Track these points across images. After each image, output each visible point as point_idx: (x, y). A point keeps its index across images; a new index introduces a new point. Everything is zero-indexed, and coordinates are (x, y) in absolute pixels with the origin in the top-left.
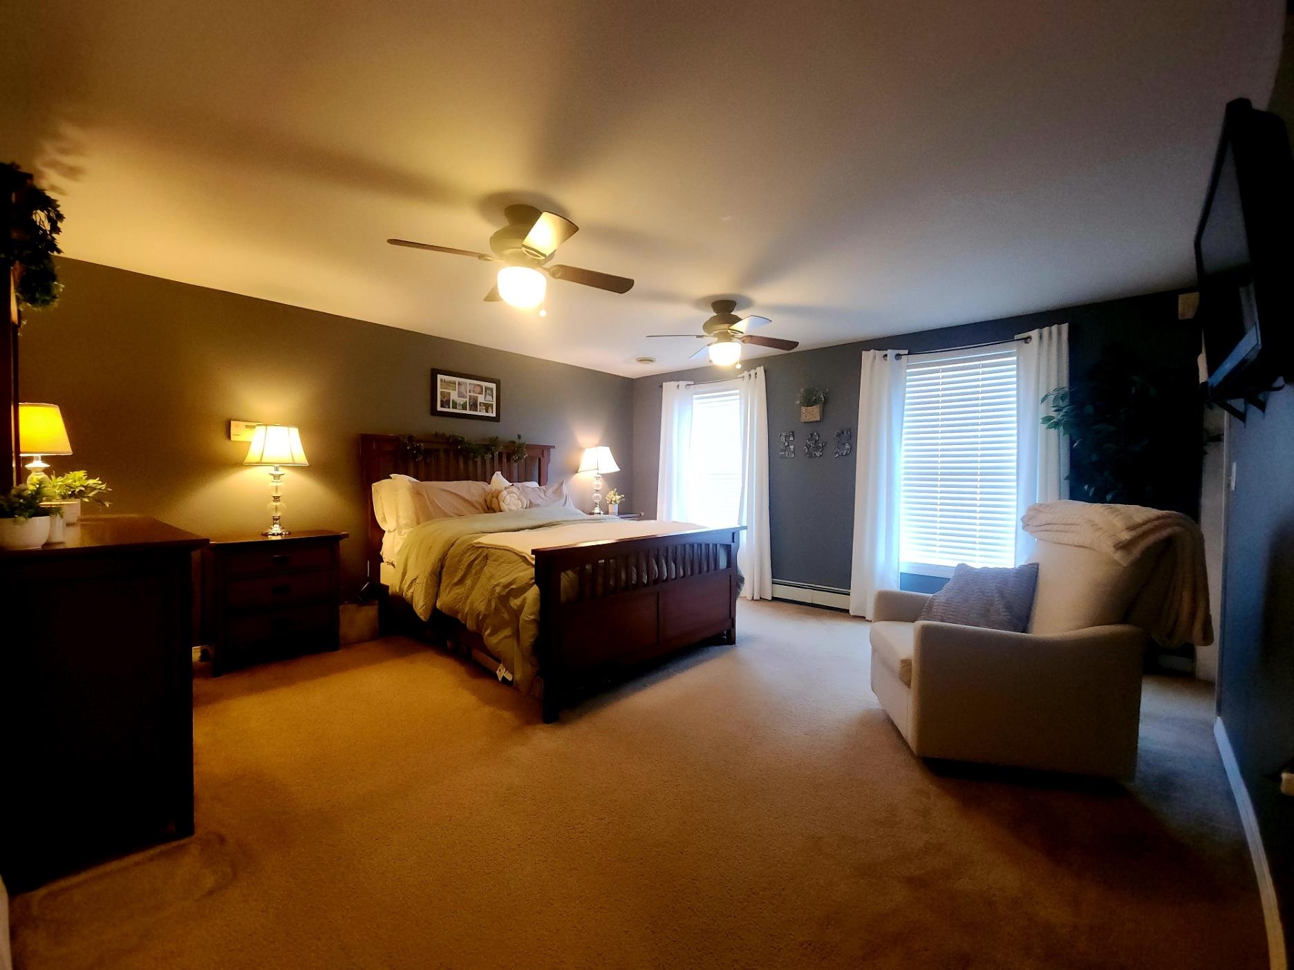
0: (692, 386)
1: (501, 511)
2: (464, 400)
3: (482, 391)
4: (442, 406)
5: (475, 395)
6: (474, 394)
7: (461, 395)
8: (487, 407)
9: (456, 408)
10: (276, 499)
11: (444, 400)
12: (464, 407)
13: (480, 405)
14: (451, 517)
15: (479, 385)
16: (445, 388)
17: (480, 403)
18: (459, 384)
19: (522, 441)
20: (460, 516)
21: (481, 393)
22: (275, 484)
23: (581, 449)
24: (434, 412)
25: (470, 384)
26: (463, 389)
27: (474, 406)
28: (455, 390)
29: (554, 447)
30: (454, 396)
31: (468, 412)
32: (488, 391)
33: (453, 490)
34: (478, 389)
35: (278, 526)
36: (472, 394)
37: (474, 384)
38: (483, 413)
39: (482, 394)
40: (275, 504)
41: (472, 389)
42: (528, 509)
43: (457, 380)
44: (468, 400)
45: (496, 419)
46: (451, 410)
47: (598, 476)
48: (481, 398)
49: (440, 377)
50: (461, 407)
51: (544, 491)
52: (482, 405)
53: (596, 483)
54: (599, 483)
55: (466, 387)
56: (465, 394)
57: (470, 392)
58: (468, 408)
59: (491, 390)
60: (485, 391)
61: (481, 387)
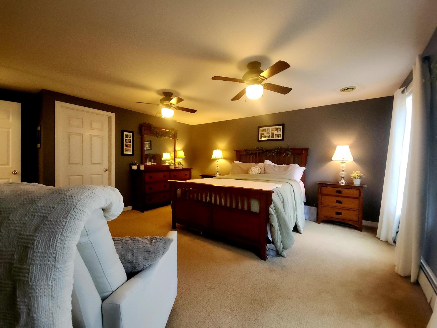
2: (269, 134)
4: (261, 138)
5: (273, 132)
8: (278, 135)
9: (266, 138)
10: (218, 167)
11: (262, 136)
16: (262, 132)
19: (289, 147)
20: (238, 174)
21: (276, 130)
22: (217, 163)
24: (259, 140)
25: (271, 128)
26: (268, 131)
27: (273, 135)
28: (266, 132)
29: (309, 148)
30: (265, 134)
31: (270, 138)
32: (279, 129)
33: (241, 166)
34: (274, 130)
35: (218, 173)
36: (272, 132)
37: (273, 128)
38: (277, 138)
41: (272, 130)
42: (261, 174)
43: (266, 128)
45: (282, 140)
46: (264, 139)
47: (343, 162)
48: (276, 133)
49: (260, 128)
50: (268, 137)
51: (280, 168)
52: (276, 135)
53: (342, 166)
54: (344, 166)
55: (270, 130)
56: (269, 132)
57: (271, 131)
58: (270, 137)
59: (280, 128)
60: (278, 130)
61: (276, 128)
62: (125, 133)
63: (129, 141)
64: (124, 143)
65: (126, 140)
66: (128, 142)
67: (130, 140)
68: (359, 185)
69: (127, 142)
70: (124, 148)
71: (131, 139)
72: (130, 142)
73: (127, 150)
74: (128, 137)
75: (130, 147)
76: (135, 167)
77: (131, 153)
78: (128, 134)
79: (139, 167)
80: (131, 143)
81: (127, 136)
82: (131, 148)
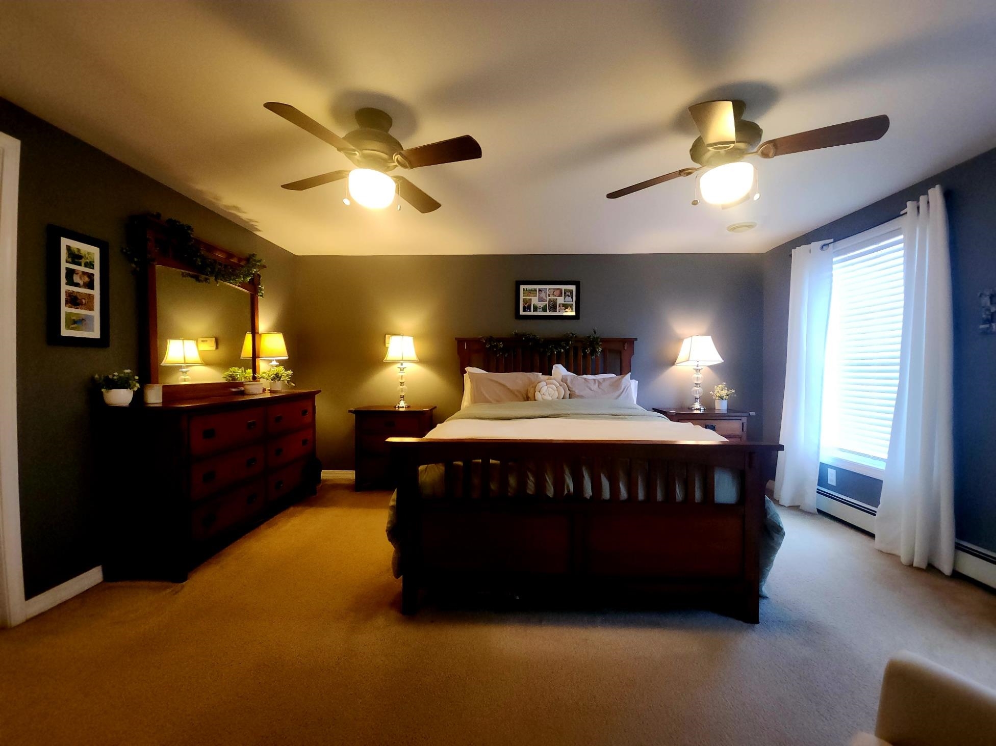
0: (831, 245)
1: (535, 400)
3: (562, 293)
4: (524, 310)
6: (554, 298)
7: (541, 300)
8: (567, 307)
9: (537, 311)
10: (402, 384)
11: (526, 306)
12: (544, 310)
13: (559, 306)
14: (491, 402)
15: (558, 289)
16: (527, 296)
17: (560, 304)
18: (540, 290)
19: (597, 335)
20: (498, 401)
21: (560, 295)
22: (401, 374)
23: (680, 340)
24: (518, 316)
25: (549, 289)
28: (536, 296)
29: (636, 339)
30: (535, 301)
31: (548, 313)
32: (567, 293)
33: (502, 382)
34: (558, 292)
35: (403, 401)
36: (552, 297)
37: (554, 289)
38: (563, 313)
39: (562, 296)
40: (401, 387)
42: (567, 400)
43: (537, 287)
44: (547, 303)
45: (576, 317)
46: (532, 313)
47: (698, 368)
48: (560, 300)
49: (522, 287)
50: (541, 310)
51: (600, 383)
52: (561, 305)
53: (696, 376)
54: (700, 376)
55: (546, 292)
56: (545, 298)
57: (549, 296)
58: (548, 310)
59: (571, 291)
60: (565, 293)
61: (561, 290)
62: (65, 242)
63: (87, 279)
64: (65, 288)
65: (70, 273)
66: (81, 283)
67: (91, 276)
68: (725, 412)
69: (77, 285)
70: (65, 309)
71: (96, 272)
72: (90, 285)
73: (75, 322)
74: (80, 264)
75: (92, 309)
76: (121, 397)
77: (96, 334)
78: (79, 250)
79: (139, 396)
80: (96, 292)
81: (75, 257)
82: (96, 314)
